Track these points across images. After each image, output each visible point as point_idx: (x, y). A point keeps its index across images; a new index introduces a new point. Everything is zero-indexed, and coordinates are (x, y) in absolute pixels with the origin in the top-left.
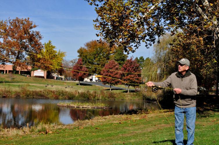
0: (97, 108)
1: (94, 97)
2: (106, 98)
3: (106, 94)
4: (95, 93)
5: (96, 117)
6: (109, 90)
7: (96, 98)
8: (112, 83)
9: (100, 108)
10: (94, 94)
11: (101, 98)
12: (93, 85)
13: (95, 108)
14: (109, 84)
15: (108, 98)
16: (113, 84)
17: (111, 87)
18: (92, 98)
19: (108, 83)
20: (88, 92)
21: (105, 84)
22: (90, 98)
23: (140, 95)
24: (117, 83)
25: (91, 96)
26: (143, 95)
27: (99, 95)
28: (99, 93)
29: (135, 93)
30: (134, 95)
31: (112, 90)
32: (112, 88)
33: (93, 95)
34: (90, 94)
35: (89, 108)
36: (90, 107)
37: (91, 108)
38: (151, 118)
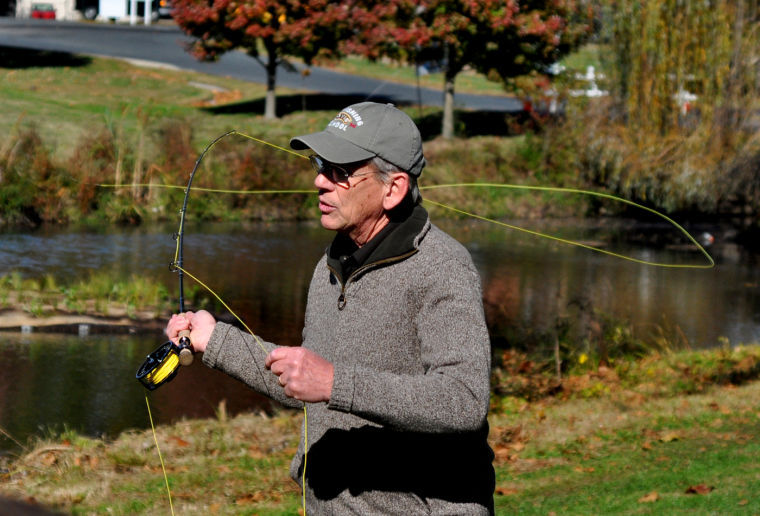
0: (93, 329)
1: (93, 198)
2: (216, 208)
3: (214, 167)
4: (104, 153)
5: (49, 446)
6: (257, 107)
7: (114, 207)
8: (287, 41)
9: (124, 330)
10: (89, 171)
11: (157, 208)
12: (101, 57)
13: (72, 330)
14: (254, 53)
15: (237, 203)
16: (291, 46)
17: (271, 85)
18: (73, 213)
19: (239, 39)
20: (29, 144)
21: (211, 54)
22: (49, 213)
23: (558, 169)
24: (328, 41)
25: (63, 192)
26: (586, 164)
27: (136, 175)
28: (145, 149)
29: (506, 145)
30: (499, 161)
31: (286, 106)
32: (283, 90)
33: (84, 181)
34: (48, 172)
35: (18, 329)
36: (26, 323)
37: (35, 329)
38: (563, 452)
